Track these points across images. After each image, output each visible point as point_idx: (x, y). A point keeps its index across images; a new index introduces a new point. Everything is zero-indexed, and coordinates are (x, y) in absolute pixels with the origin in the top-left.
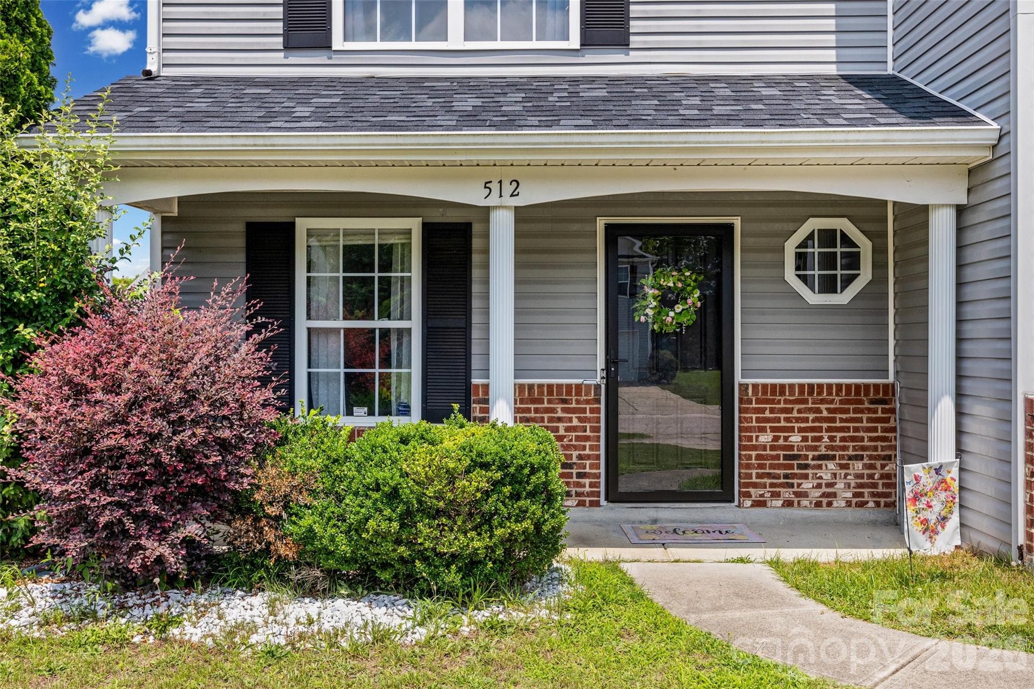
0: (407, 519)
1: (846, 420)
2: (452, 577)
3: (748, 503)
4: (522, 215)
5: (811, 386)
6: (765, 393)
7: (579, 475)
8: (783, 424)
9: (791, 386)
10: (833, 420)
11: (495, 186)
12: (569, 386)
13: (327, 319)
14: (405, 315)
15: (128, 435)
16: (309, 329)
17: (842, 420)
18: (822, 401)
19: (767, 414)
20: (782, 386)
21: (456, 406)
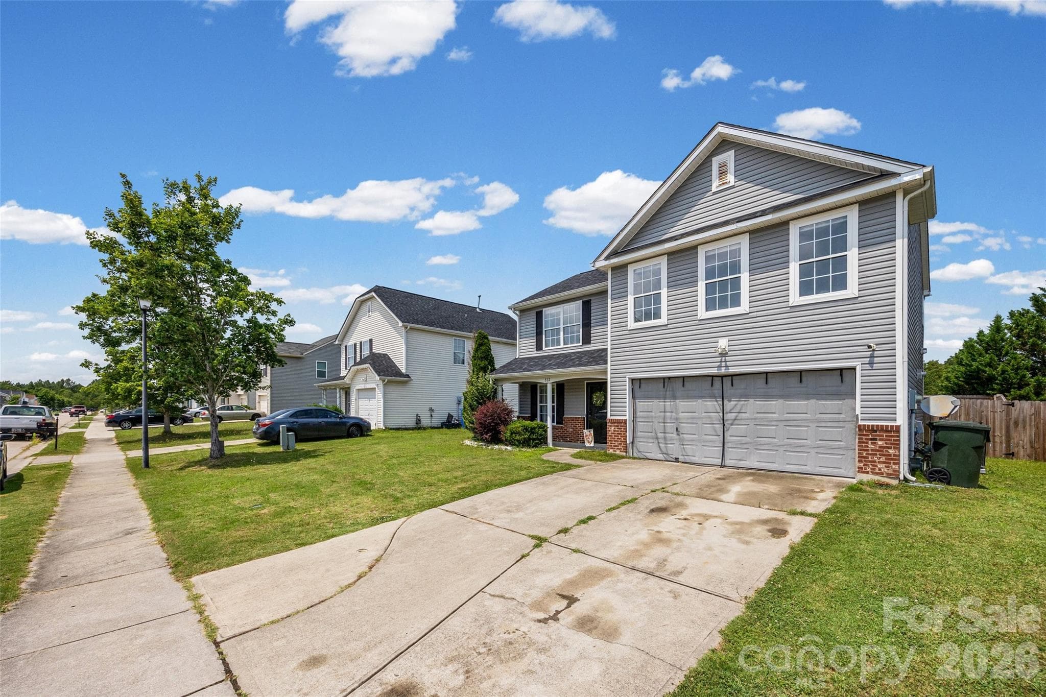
12: (578, 417)
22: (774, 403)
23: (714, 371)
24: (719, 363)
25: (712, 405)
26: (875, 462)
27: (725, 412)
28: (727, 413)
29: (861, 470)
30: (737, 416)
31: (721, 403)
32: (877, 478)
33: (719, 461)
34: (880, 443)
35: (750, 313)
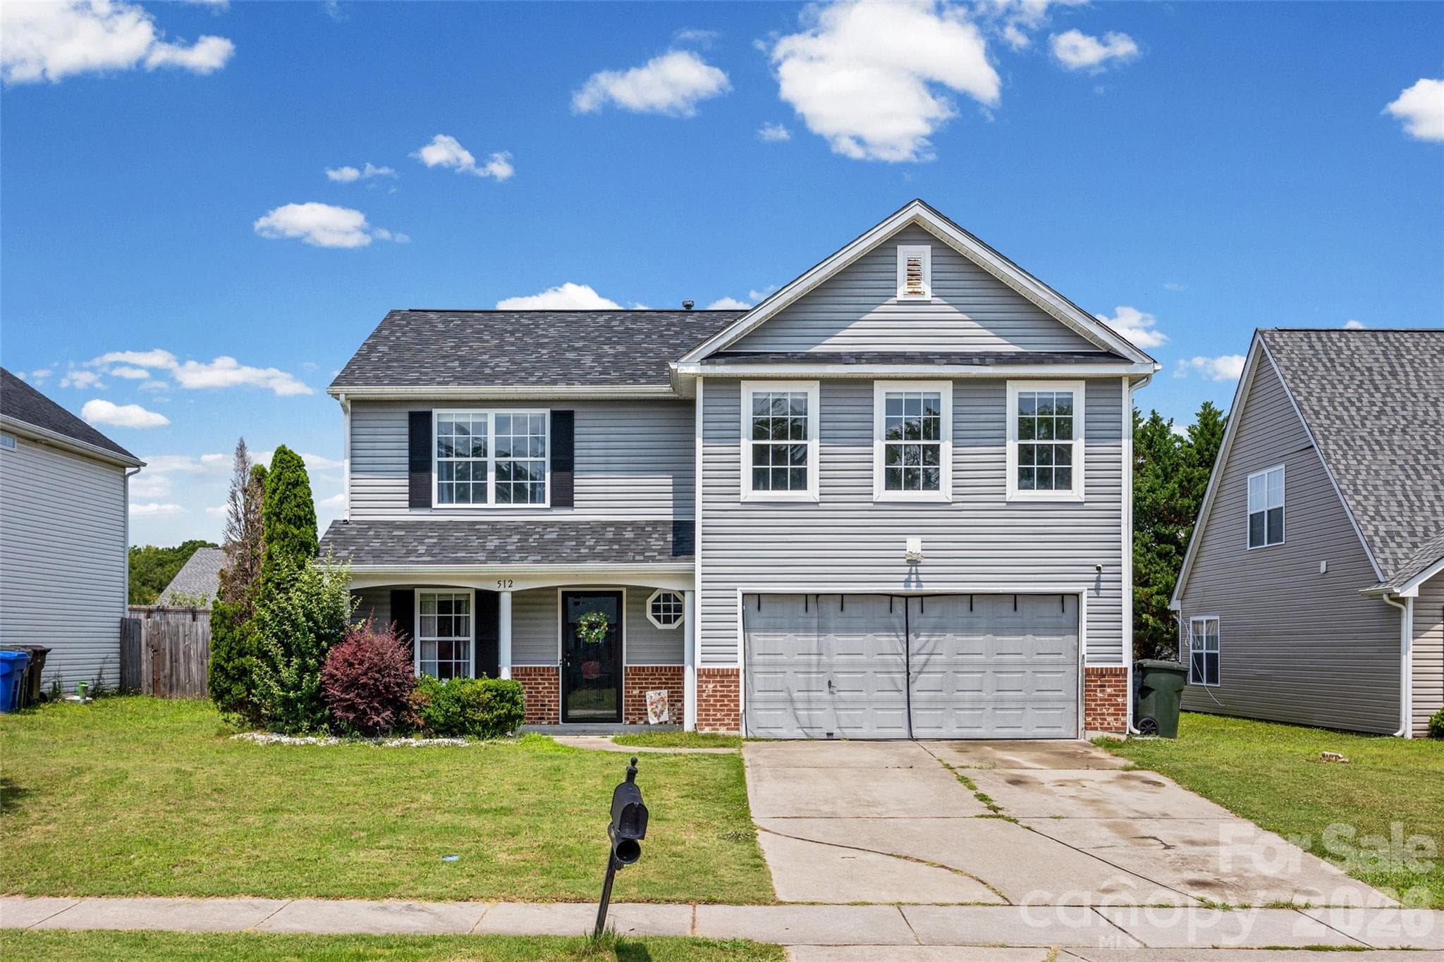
0: (463, 707)
1: (674, 684)
2: (478, 728)
3: (628, 722)
4: (514, 595)
5: (657, 668)
6: (635, 671)
7: (549, 710)
8: (644, 685)
9: (648, 668)
10: (668, 683)
11: (502, 583)
12: (544, 668)
13: (429, 636)
14: (467, 634)
15: (369, 679)
16: (421, 641)
17: (672, 684)
18: (663, 675)
19: (637, 681)
20: (644, 668)
21: (485, 673)
22: (981, 638)
23: (899, 588)
24: (907, 576)
25: (890, 642)
26: (1103, 714)
27: (910, 653)
28: (913, 655)
29: (1088, 727)
30: (928, 659)
31: (904, 638)
32: (1106, 734)
33: (904, 733)
34: (1109, 690)
35: (953, 502)
